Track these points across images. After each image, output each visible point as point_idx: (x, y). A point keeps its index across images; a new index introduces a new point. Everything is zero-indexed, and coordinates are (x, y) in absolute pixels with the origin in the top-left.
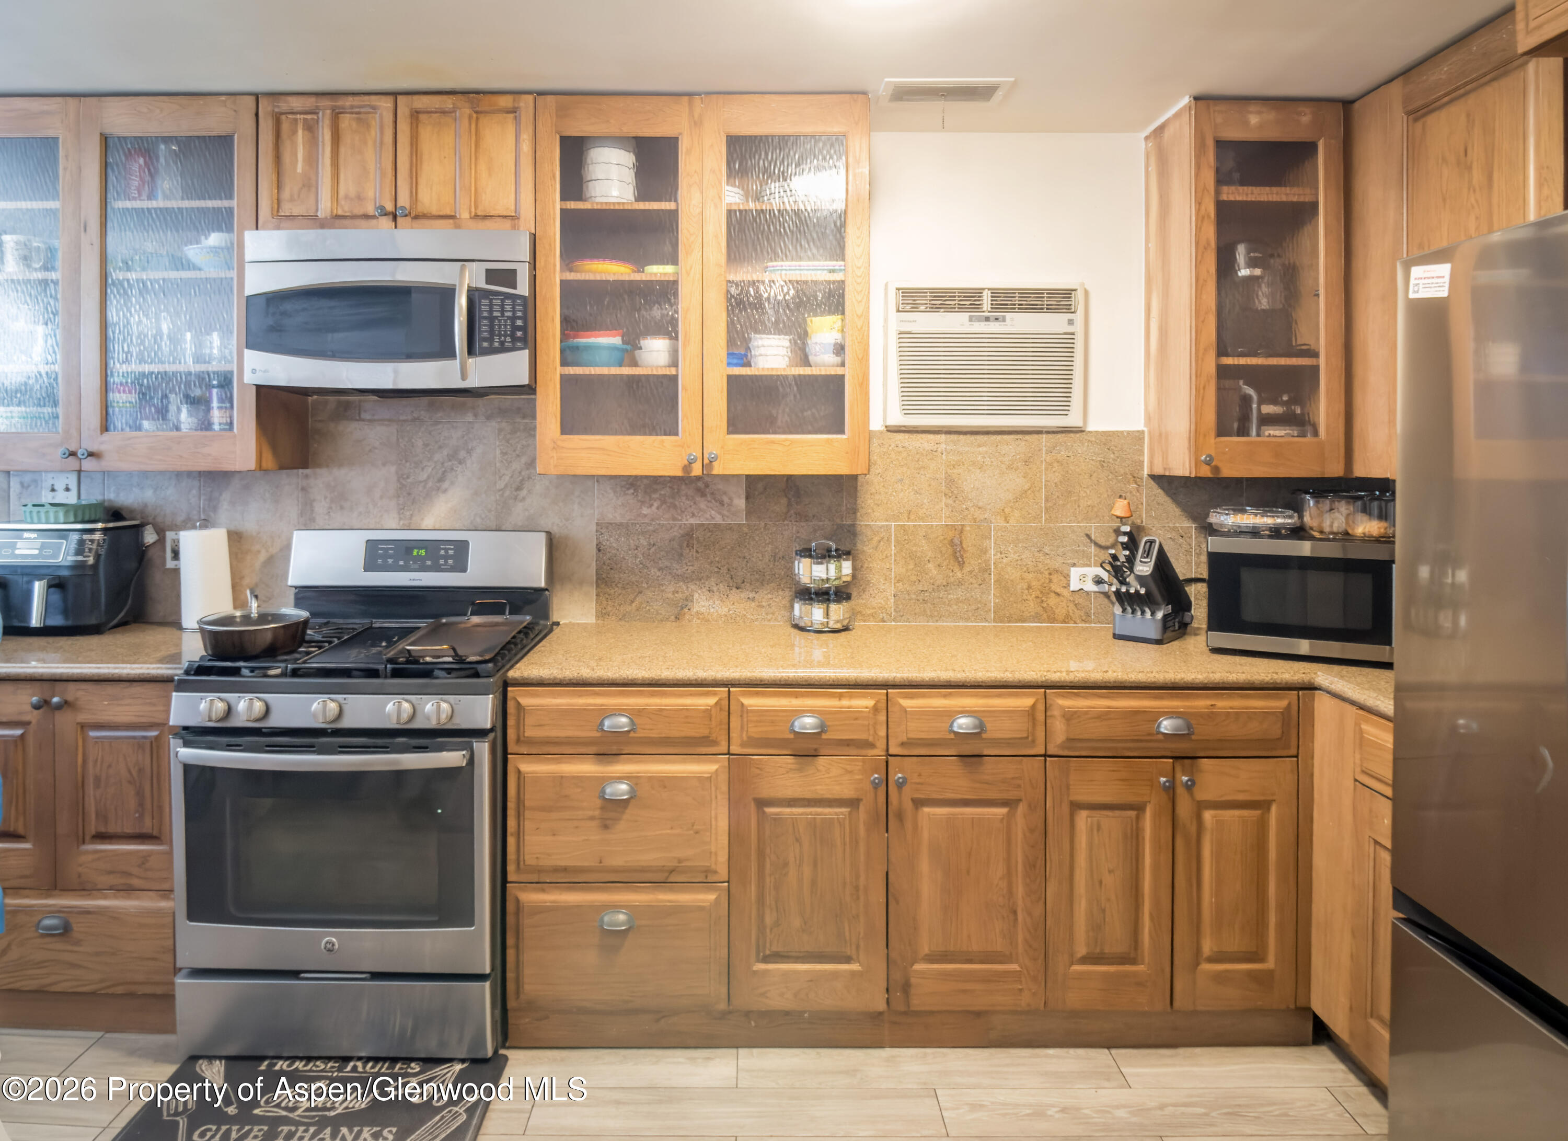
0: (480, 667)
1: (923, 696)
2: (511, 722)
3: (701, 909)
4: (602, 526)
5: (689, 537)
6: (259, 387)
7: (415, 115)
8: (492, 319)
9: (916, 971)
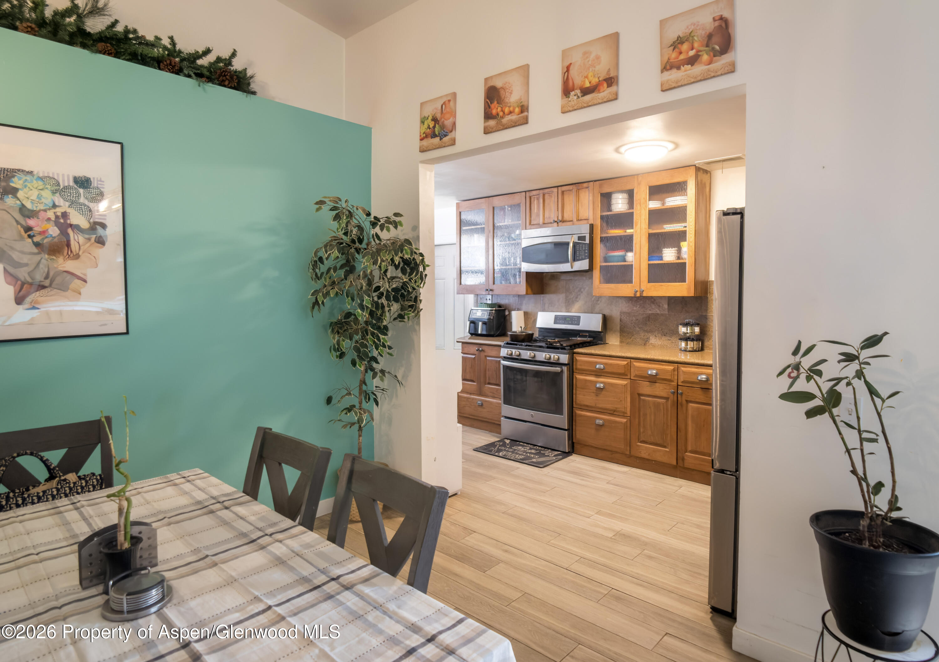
0: (566, 347)
1: (689, 367)
2: (574, 363)
3: (622, 423)
4: (622, 313)
5: (648, 318)
6: (527, 273)
7: (563, 192)
8: (579, 250)
9: (686, 455)
